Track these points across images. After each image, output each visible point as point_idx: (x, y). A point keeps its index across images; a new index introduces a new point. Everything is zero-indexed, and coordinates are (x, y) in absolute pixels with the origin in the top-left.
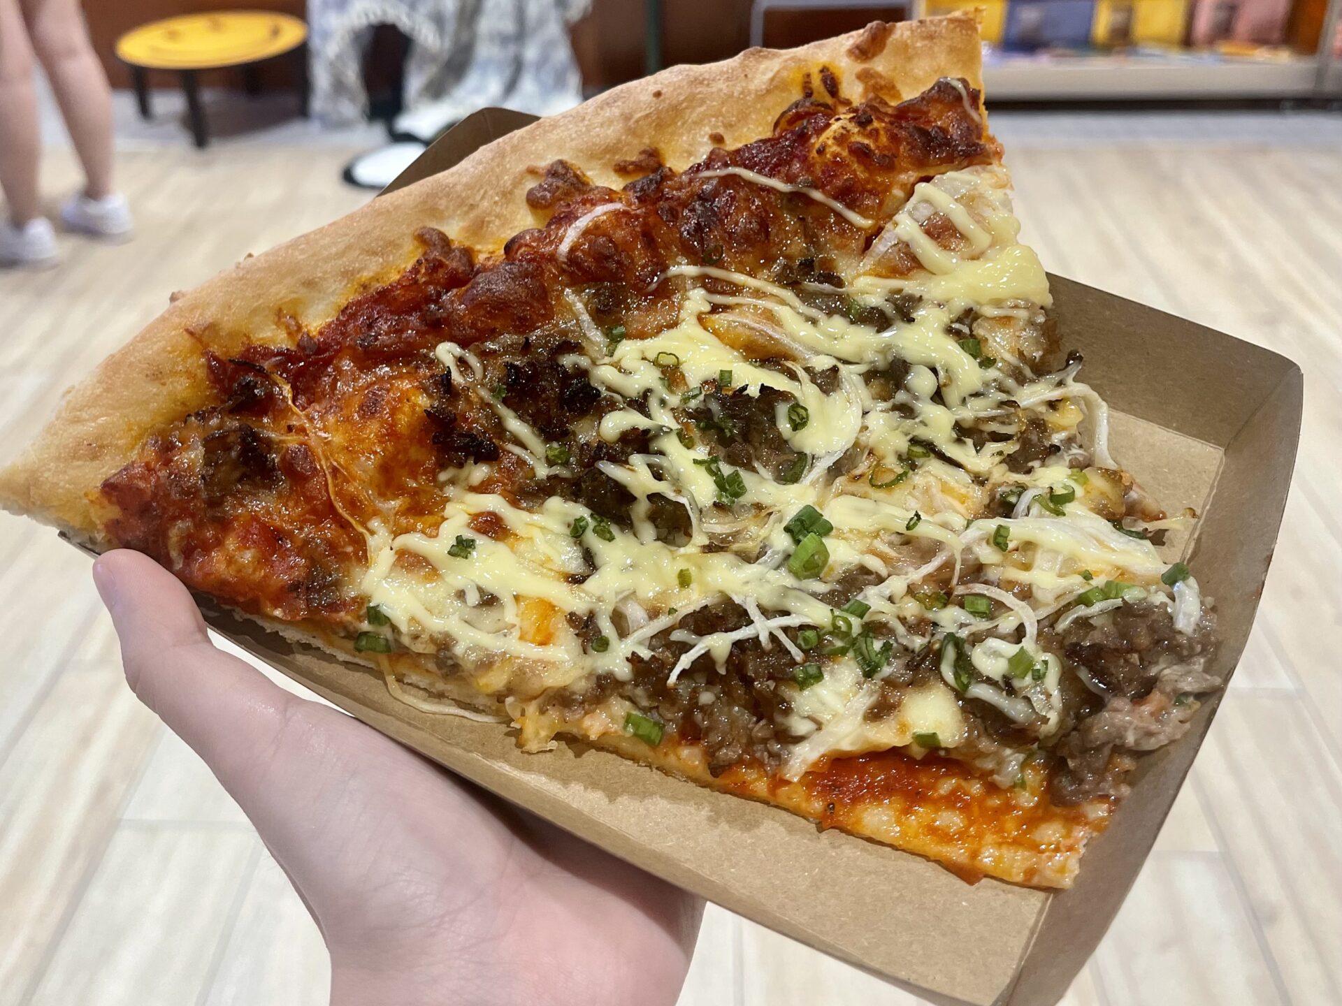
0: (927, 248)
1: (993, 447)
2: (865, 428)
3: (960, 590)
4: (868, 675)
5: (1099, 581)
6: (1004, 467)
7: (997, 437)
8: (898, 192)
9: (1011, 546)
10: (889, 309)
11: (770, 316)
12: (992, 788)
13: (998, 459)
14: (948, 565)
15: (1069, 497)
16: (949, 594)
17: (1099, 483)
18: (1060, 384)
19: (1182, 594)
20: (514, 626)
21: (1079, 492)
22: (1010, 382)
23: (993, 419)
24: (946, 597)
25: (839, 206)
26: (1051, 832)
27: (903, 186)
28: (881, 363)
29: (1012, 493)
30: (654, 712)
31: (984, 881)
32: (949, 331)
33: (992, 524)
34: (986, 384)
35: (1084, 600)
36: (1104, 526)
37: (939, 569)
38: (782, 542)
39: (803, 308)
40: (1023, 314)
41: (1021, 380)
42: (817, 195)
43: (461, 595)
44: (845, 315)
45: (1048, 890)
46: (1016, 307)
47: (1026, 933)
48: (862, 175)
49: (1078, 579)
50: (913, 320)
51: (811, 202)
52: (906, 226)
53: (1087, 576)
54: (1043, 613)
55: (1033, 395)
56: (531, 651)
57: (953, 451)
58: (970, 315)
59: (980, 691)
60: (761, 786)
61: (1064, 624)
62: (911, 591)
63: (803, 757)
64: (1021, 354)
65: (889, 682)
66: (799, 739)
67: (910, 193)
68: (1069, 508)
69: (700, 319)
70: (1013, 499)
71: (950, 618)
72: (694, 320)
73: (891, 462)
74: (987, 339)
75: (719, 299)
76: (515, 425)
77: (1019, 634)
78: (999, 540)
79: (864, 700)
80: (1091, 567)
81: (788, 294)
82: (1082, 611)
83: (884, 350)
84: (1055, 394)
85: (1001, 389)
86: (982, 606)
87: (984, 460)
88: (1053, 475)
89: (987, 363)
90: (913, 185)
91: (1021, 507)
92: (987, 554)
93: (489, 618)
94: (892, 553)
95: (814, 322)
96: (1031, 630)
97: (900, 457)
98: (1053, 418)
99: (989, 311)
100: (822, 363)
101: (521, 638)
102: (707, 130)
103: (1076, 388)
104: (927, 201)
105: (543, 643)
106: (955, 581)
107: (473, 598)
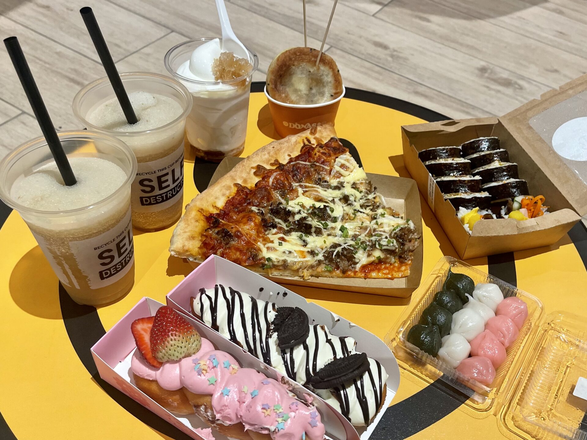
0: (342, 171)
1: (368, 208)
2: (344, 210)
3: (373, 234)
4: (365, 250)
5: (395, 226)
6: (371, 211)
7: (368, 206)
8: (333, 161)
9: (379, 224)
10: (339, 185)
11: (317, 191)
12: (391, 264)
13: (369, 210)
14: (370, 230)
15: (384, 214)
16: (372, 235)
17: (388, 210)
18: (375, 194)
19: (410, 223)
20: (297, 256)
21: (386, 213)
22: (366, 195)
23: (366, 203)
24: (372, 236)
25: (322, 165)
26: (403, 268)
27: (333, 159)
28: (341, 196)
29: (375, 216)
30: (330, 265)
31: (395, 279)
32: (352, 187)
33: (375, 221)
34: (362, 196)
35: (394, 230)
36: (392, 217)
37: (369, 231)
38: (340, 232)
39: (323, 189)
40: (364, 181)
41: (368, 194)
42: (318, 164)
43: (284, 252)
44: (331, 188)
45: (405, 277)
46: (362, 180)
47: (405, 284)
48: (325, 158)
49: (392, 227)
50: (344, 187)
51: (316, 166)
52: (337, 168)
53: (393, 226)
54: (389, 234)
55: (371, 197)
56: (302, 260)
57: (361, 210)
58: (354, 184)
59: (384, 248)
60: (352, 274)
61: (392, 235)
62: (366, 236)
63: (358, 266)
64: (366, 189)
65: (368, 251)
66: (357, 263)
67: (335, 161)
68: (385, 216)
69: (303, 194)
70: (376, 217)
71: (373, 238)
72: (302, 195)
73: (352, 215)
74: (359, 188)
75: (304, 189)
76: (277, 220)
77: (386, 238)
78: (377, 223)
79: (366, 255)
80: (393, 225)
81: (318, 186)
82: (394, 232)
83: (342, 194)
84: (375, 196)
85: (365, 197)
86: (379, 235)
87: (368, 211)
88: (380, 211)
89: (361, 192)
90: (335, 159)
91: (378, 217)
92: (375, 226)
93: (292, 255)
94: (360, 231)
95: (326, 191)
96: (388, 237)
97: (353, 214)
98: (375, 200)
99: (358, 182)
100: (331, 199)
101: (299, 257)
102: (287, 154)
103: (378, 194)
104: (339, 162)
105: (304, 258)
106: (372, 232)
107: (287, 253)
